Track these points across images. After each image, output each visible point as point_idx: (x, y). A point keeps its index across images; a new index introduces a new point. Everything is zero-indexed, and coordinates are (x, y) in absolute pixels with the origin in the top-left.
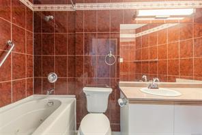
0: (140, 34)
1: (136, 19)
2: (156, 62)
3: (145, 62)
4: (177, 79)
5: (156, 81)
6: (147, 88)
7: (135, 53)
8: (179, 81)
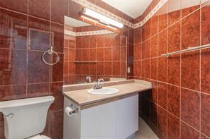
0: (81, 34)
1: (82, 17)
2: (95, 63)
3: (85, 63)
4: (111, 79)
5: (101, 81)
6: (92, 89)
7: (75, 53)
8: (113, 80)
